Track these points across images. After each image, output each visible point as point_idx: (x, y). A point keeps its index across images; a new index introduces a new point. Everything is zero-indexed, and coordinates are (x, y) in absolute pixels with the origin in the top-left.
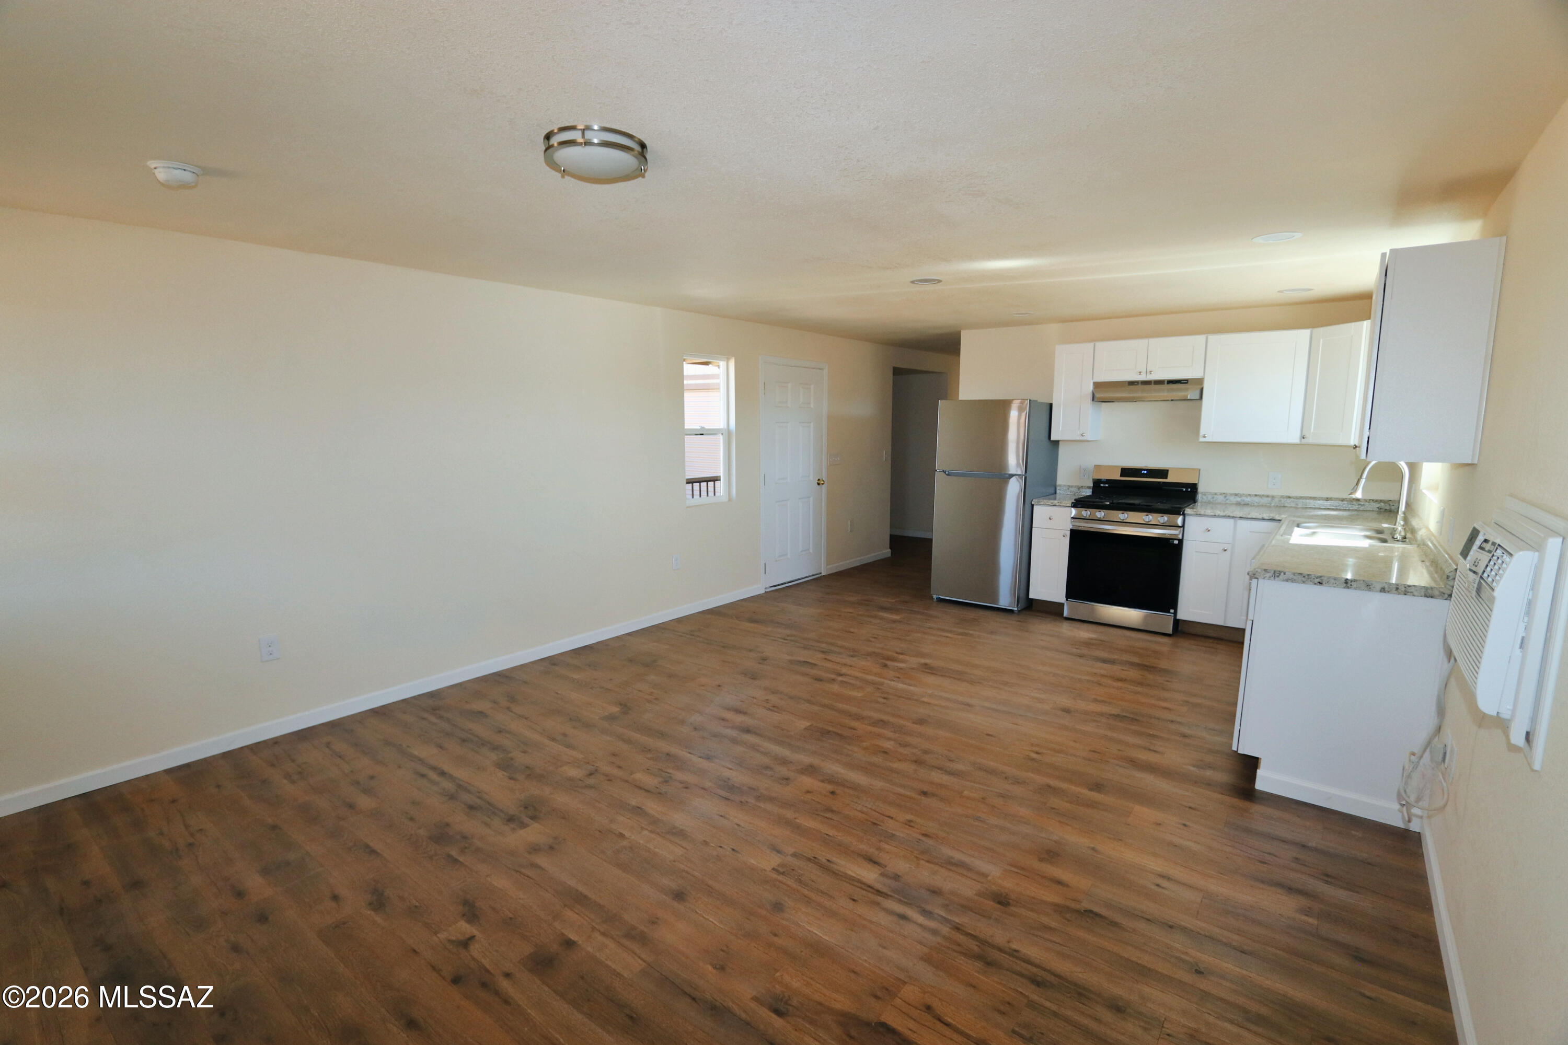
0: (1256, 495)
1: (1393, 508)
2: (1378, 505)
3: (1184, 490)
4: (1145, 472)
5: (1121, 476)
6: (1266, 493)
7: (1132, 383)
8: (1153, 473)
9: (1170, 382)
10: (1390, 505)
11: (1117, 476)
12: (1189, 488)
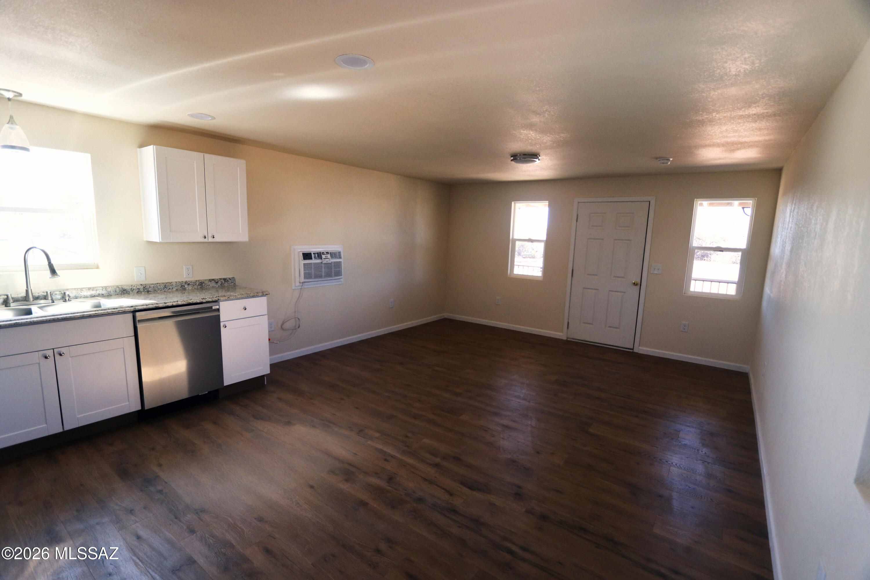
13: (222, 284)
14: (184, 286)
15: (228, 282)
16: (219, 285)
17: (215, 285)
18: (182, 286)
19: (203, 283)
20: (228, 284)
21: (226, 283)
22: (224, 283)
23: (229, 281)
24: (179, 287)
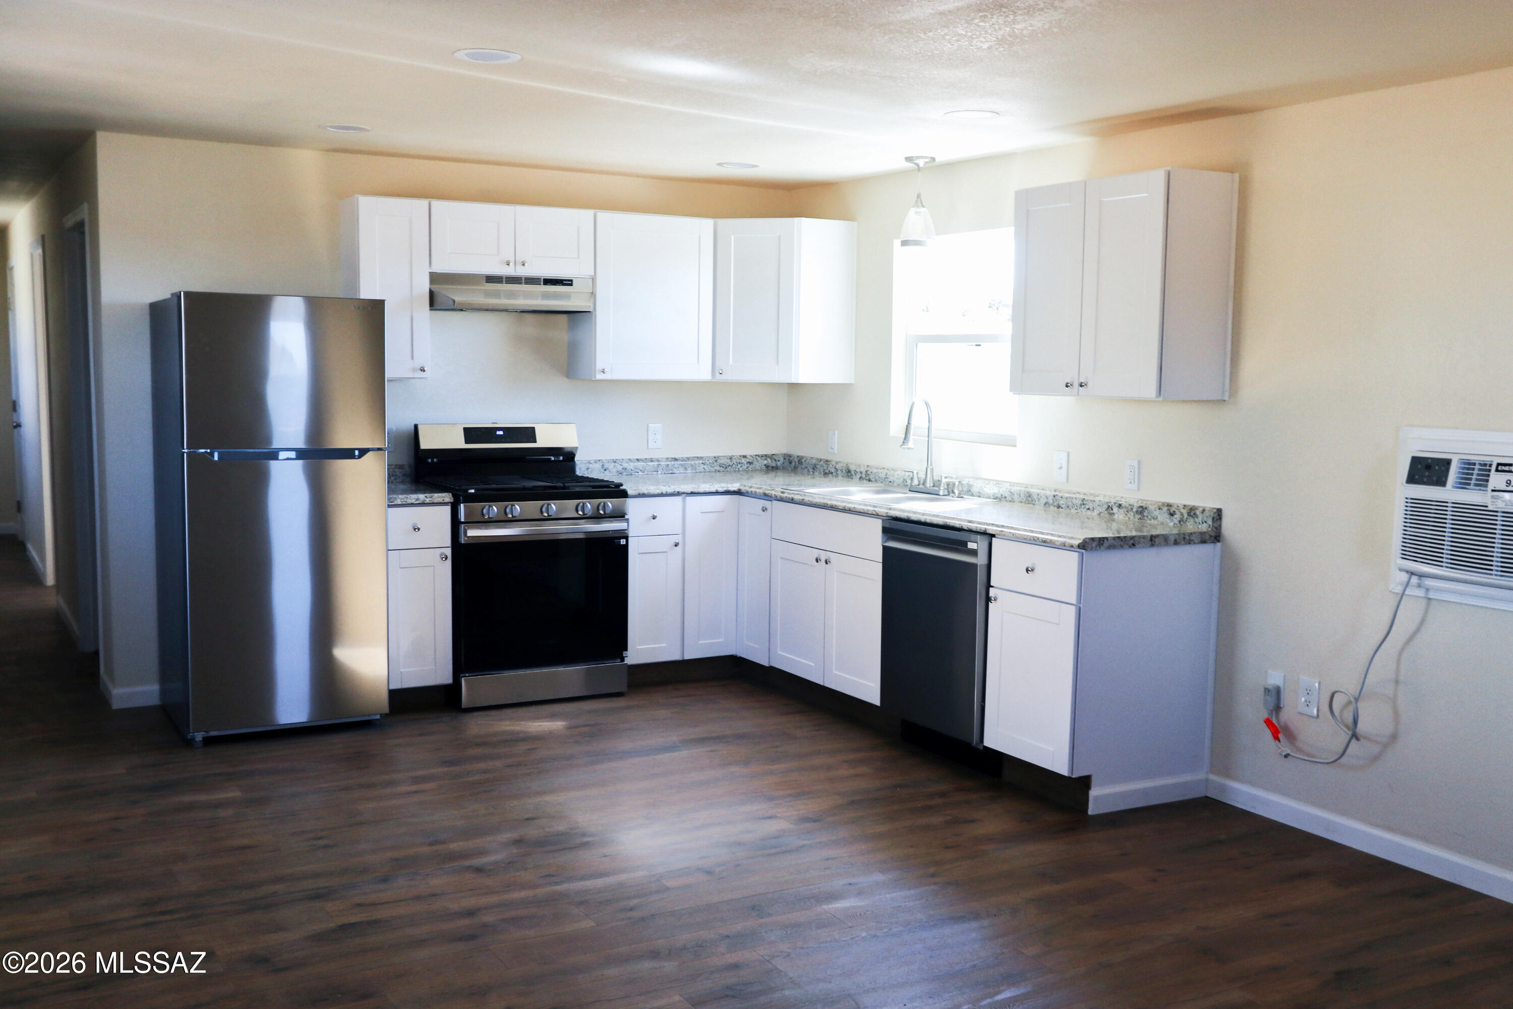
0: (638, 460)
1: (779, 463)
2: (765, 462)
3: (553, 459)
4: (501, 433)
5: (466, 442)
6: (648, 457)
7: (491, 279)
8: (513, 433)
9: (548, 282)
10: (775, 460)
11: (458, 442)
12: (561, 456)
13: (1183, 521)
14: (1112, 510)
15: (1197, 520)
16: (1176, 521)
17: (1168, 521)
18: (1109, 507)
19: (1146, 508)
20: (1196, 523)
21: (1191, 520)
22: (1187, 518)
23: (1197, 517)
24: (1104, 510)
